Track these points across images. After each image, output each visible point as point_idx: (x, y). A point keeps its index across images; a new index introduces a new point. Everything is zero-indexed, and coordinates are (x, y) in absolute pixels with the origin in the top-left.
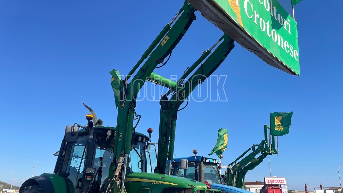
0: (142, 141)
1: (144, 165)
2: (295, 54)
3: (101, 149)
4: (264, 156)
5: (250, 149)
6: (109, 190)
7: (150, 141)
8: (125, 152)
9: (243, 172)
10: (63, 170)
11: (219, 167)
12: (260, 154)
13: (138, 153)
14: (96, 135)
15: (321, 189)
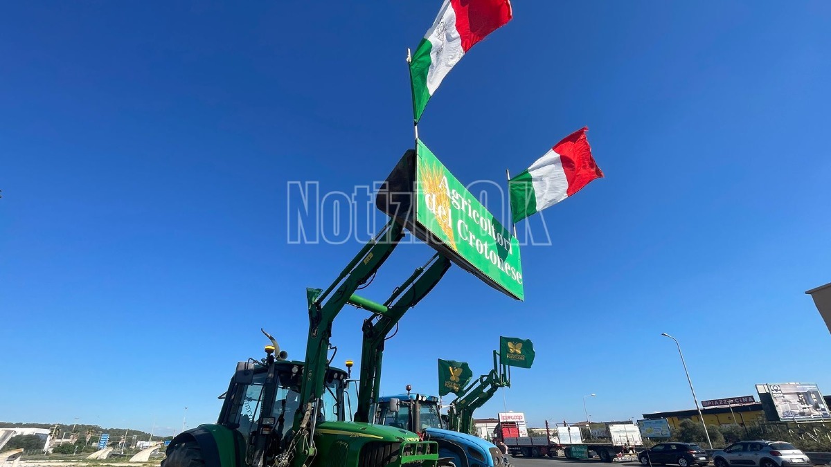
0: (338, 378)
1: (341, 409)
2: (518, 277)
3: (283, 388)
4: (494, 388)
5: (477, 381)
6: (293, 446)
7: (349, 377)
8: (315, 395)
9: (470, 411)
10: (231, 420)
11: (439, 406)
12: (489, 387)
13: (332, 394)
14: (277, 372)
15: (565, 426)
